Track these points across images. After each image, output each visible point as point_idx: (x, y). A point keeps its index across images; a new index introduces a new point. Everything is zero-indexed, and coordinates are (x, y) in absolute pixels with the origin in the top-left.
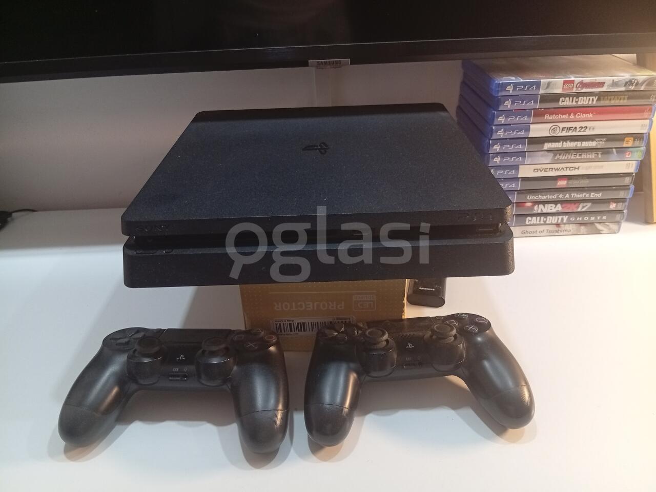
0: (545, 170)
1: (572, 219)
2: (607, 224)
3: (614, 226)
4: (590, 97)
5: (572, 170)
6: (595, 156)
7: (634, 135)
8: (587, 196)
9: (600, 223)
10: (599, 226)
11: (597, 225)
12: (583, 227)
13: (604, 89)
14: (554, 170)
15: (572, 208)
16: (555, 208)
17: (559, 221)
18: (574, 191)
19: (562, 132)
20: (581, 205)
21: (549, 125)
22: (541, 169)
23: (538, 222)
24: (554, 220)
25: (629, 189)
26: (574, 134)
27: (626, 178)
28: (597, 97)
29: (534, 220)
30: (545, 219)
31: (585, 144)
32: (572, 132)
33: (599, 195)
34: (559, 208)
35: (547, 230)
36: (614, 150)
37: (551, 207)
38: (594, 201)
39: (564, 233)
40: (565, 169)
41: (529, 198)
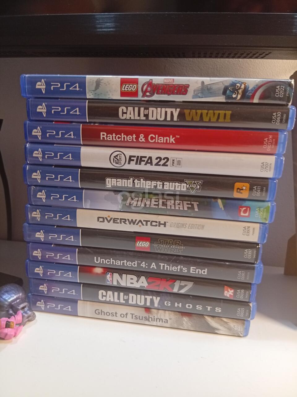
0: (115, 220)
1: (167, 303)
2: (225, 320)
3: (236, 326)
4: (167, 109)
5: (156, 226)
6: (188, 208)
7: (251, 180)
8: (185, 270)
9: (213, 317)
10: (213, 323)
11: (209, 319)
12: (185, 319)
13: (188, 98)
14: (127, 222)
15: (163, 287)
16: (137, 281)
17: (148, 304)
18: (163, 260)
19: (129, 163)
20: (177, 284)
21: (109, 151)
22: (109, 219)
23: (116, 300)
24: (140, 300)
25: (253, 268)
26: (148, 168)
27: (246, 250)
28: (178, 110)
29: (110, 296)
30: (126, 297)
31: (170, 187)
32: (146, 164)
33: (204, 272)
34: (143, 283)
35: (132, 314)
36: (219, 201)
37: (132, 279)
38: (197, 280)
39: (159, 324)
40: (144, 223)
41: (97, 260)
